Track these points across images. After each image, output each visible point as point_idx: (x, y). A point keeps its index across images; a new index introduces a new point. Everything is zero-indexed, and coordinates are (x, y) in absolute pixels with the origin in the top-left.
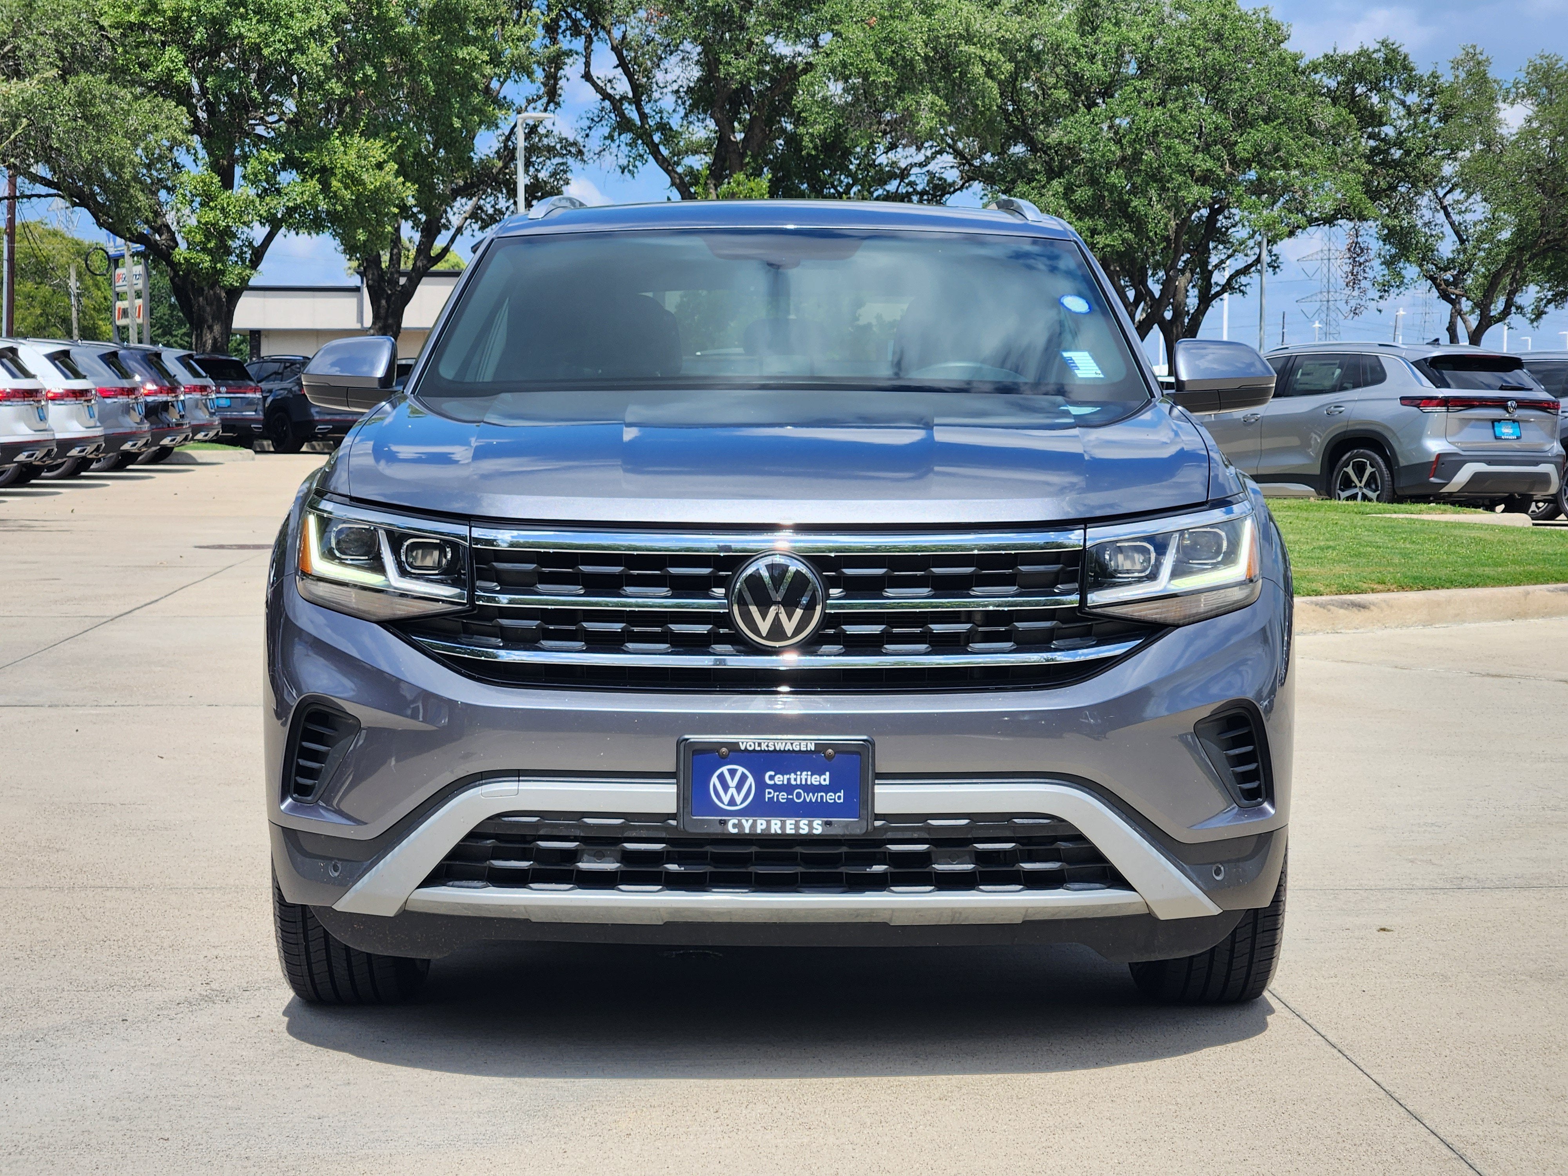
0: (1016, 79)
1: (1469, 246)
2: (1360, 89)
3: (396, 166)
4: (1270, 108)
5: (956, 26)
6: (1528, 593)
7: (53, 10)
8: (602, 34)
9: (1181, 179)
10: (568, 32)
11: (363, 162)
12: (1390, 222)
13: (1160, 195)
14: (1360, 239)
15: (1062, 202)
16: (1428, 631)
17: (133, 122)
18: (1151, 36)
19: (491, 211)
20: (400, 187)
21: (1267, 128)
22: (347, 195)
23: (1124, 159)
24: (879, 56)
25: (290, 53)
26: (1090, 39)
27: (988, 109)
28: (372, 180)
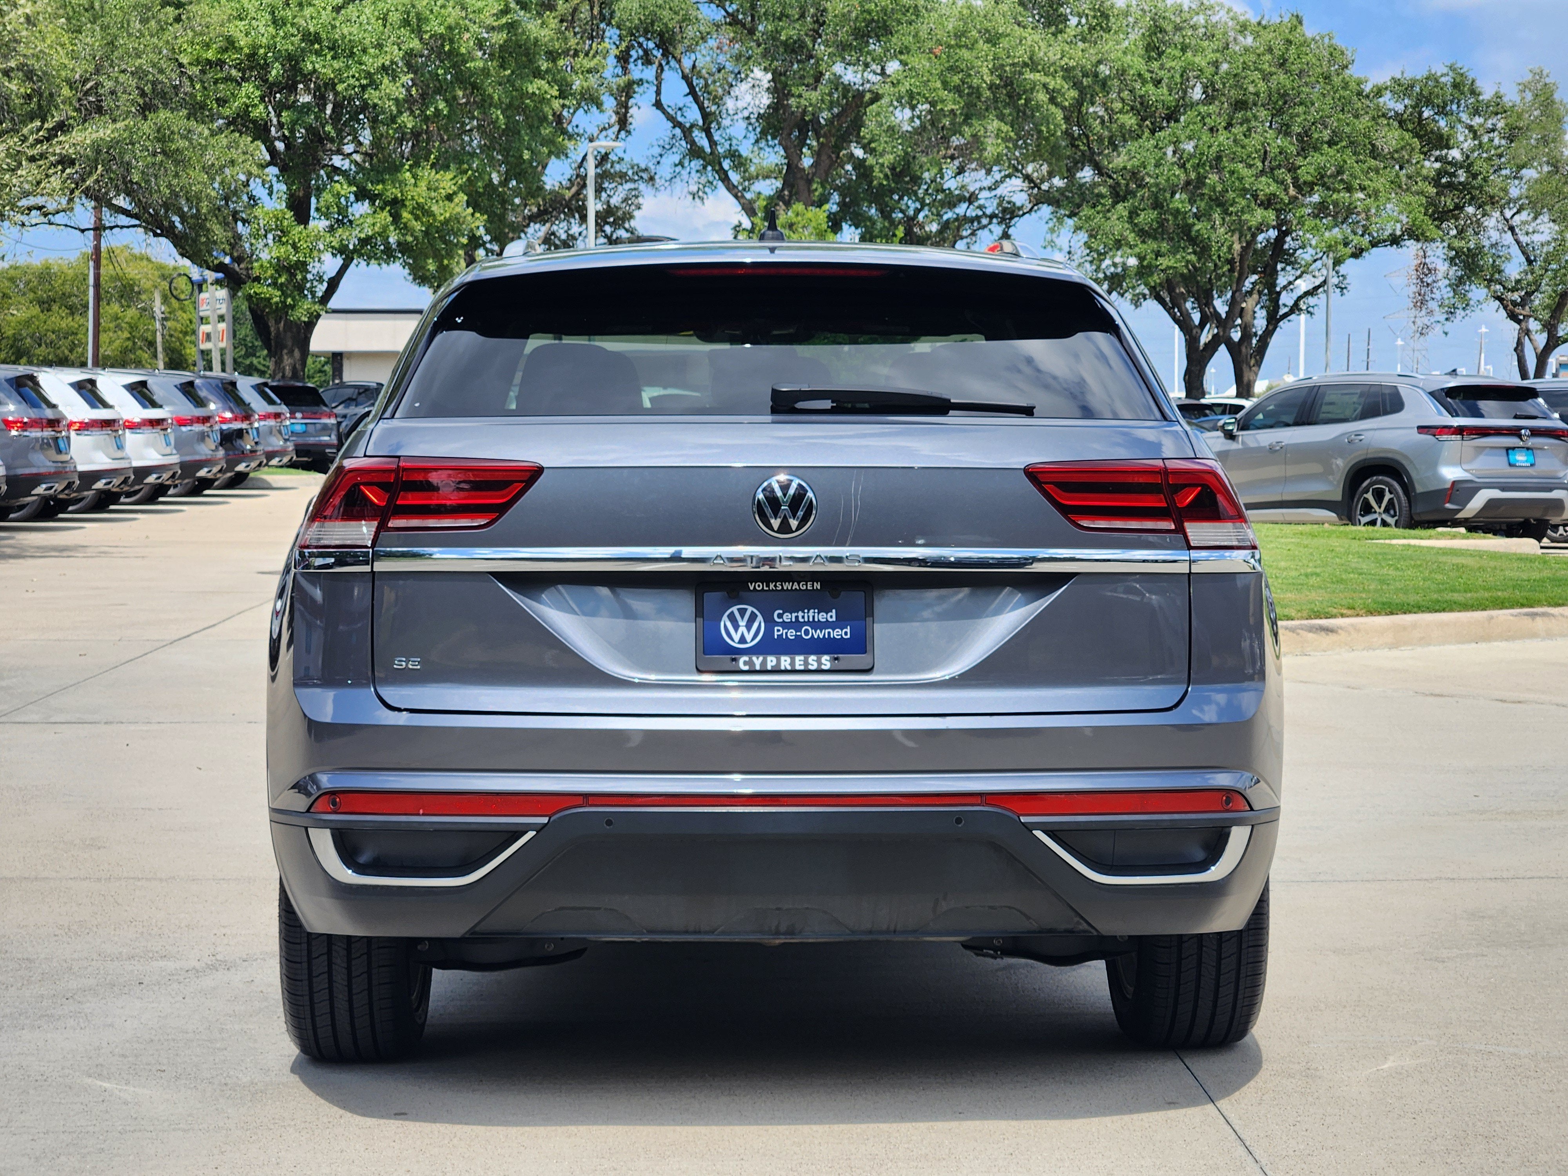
0: (1082, 104)
1: (1537, 265)
2: (1427, 113)
3: (466, 198)
4: (1333, 132)
5: (1021, 54)
6: (1492, 618)
7: (134, 49)
8: (673, 63)
9: (1244, 203)
10: (640, 62)
11: (433, 194)
12: (1457, 244)
13: (1223, 219)
14: (1427, 260)
15: (1127, 226)
16: (1395, 653)
17: (210, 158)
18: (1217, 61)
19: (564, 236)
20: (469, 218)
21: (1332, 151)
22: (418, 226)
23: (1188, 183)
24: (945, 84)
25: (364, 88)
26: (1155, 65)
27: (1053, 135)
28: (441, 211)
